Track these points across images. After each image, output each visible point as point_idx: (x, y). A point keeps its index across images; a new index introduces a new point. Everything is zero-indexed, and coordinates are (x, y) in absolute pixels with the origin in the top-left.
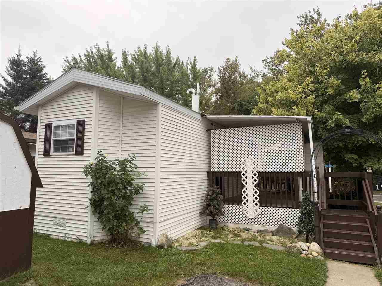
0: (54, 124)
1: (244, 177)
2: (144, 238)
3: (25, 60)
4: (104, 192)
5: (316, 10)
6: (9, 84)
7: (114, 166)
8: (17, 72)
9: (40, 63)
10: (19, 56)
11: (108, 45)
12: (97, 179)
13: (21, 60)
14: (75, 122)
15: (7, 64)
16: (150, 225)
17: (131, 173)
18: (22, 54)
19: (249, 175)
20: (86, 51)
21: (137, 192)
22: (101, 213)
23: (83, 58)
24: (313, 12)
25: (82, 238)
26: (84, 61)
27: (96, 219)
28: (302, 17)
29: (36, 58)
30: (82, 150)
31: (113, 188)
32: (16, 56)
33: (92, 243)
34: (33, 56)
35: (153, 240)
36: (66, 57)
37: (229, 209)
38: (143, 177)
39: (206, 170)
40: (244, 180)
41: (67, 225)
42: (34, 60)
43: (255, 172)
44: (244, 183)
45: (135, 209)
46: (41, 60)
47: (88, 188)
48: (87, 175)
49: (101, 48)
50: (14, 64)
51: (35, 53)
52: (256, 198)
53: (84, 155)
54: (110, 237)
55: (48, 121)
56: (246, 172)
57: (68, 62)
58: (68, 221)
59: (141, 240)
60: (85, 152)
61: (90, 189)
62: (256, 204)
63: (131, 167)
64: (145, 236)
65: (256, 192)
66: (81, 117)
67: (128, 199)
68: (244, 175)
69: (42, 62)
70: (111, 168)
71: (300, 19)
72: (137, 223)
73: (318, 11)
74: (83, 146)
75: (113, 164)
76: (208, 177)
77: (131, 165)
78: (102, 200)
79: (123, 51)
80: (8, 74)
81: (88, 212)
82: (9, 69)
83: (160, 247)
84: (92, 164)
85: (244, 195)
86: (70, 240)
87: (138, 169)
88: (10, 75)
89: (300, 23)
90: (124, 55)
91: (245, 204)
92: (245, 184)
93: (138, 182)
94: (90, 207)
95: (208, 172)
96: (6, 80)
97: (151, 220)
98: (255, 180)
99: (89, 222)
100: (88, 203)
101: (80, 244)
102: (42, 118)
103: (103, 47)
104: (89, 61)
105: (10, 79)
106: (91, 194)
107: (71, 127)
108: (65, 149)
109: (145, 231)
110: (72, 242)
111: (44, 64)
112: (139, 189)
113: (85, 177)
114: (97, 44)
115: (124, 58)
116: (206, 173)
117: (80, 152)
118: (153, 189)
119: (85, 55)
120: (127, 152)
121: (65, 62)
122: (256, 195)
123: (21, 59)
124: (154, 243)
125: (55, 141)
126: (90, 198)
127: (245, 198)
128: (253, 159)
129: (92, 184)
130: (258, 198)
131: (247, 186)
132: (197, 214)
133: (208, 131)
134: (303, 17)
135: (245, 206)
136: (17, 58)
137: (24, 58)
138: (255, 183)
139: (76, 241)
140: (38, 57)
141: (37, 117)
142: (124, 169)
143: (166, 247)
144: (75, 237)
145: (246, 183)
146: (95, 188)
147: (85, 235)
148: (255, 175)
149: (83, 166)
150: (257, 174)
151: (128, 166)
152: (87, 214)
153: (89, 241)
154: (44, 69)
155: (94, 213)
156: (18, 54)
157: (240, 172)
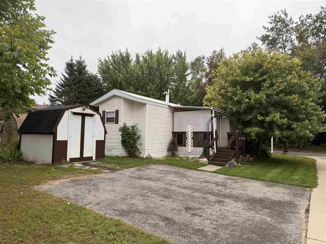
0: (106, 111)
1: (187, 134)
2: (141, 156)
3: (75, 63)
4: (126, 138)
5: (283, 11)
6: (66, 79)
7: (130, 128)
8: (71, 71)
9: (84, 64)
10: (72, 60)
11: (127, 50)
12: (124, 132)
13: (73, 62)
14: (115, 111)
15: (65, 66)
16: (143, 151)
17: (136, 131)
18: (73, 59)
19: (189, 133)
20: (112, 54)
21: (138, 138)
22: (125, 146)
23: (110, 58)
24: (281, 13)
25: (118, 155)
26: (111, 60)
27: (123, 148)
28: (271, 17)
29: (82, 61)
30: (118, 122)
31: (130, 136)
32: (70, 61)
33: (122, 157)
34: (79, 59)
35: (144, 156)
36: (100, 58)
37: (180, 149)
38: (140, 132)
39: (172, 131)
40: (187, 136)
41: (112, 150)
42: (80, 62)
43: (192, 132)
45: (138, 145)
47: (120, 136)
48: (120, 131)
49: (122, 53)
50: (69, 66)
52: (192, 143)
53: (119, 124)
54: (129, 155)
55: (104, 110)
56: (188, 132)
57: (101, 61)
58: (112, 149)
59: (140, 156)
60: (119, 122)
61: (121, 136)
62: (192, 146)
63: (136, 129)
64: (142, 155)
65: (192, 141)
66: (117, 109)
67: (135, 141)
68: (187, 133)
69: (85, 63)
70: (128, 129)
71: (270, 19)
72: (139, 150)
73: (285, 12)
74: (118, 120)
75: (129, 127)
76: (172, 134)
77: (136, 128)
78: (125, 140)
79: (136, 54)
80: (66, 73)
81: (121, 145)
82: (66, 69)
83: (147, 158)
84: (122, 127)
85: (187, 142)
86: (114, 156)
87: (139, 130)
88: (67, 73)
89: (271, 21)
90: (137, 56)
91: (187, 146)
93: (138, 134)
94: (121, 144)
95: (172, 132)
96: (64, 76)
97: (143, 149)
98: (192, 136)
99: (121, 149)
100: (121, 142)
101: (117, 157)
102: (101, 108)
103: (123, 51)
104: (114, 60)
105: (67, 76)
106: (121, 138)
107: (113, 112)
108: (110, 121)
109: (141, 153)
110: (114, 157)
111: (86, 64)
112: (139, 137)
113: (119, 132)
114: (120, 50)
115: (137, 58)
117: (117, 123)
118: (144, 137)
119: (112, 56)
120: (134, 123)
121: (99, 61)
122: (192, 142)
124: (145, 157)
125: (107, 118)
126: (121, 139)
127: (187, 143)
128: (191, 126)
129: (121, 135)
130: (193, 143)
131: (188, 138)
132: (166, 150)
133: (173, 113)
134: (273, 17)
135: (187, 147)
137: (74, 62)
138: (192, 137)
139: (115, 156)
140: (82, 60)
141: (99, 107)
142: (133, 129)
143: (149, 158)
144: (115, 155)
145: (188, 137)
146: (123, 136)
147: (119, 154)
148: (192, 133)
149: (118, 128)
150: (193, 133)
151: (135, 128)
152: (120, 147)
153: (121, 156)
154: (86, 67)
155: (122, 145)
156: (71, 59)
157: (186, 132)
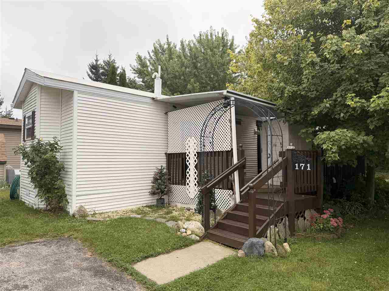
1: (187, 157)
8: (96, 74)
9: (114, 65)
10: (97, 61)
11: (168, 39)
18: (99, 58)
19: (192, 155)
23: (152, 54)
29: (111, 60)
32: (94, 61)
34: (108, 59)
35: (71, 210)
39: (164, 152)
40: (188, 161)
41: (30, 195)
42: (110, 62)
43: (195, 152)
44: (188, 163)
46: (115, 62)
50: (93, 68)
51: (110, 56)
52: (196, 179)
56: (189, 153)
58: (30, 192)
62: (195, 185)
65: (196, 173)
68: (188, 155)
76: (165, 157)
82: (90, 73)
85: (188, 176)
91: (188, 184)
92: (188, 165)
98: (195, 161)
102: (24, 112)
103: (164, 41)
116: (165, 155)
122: (196, 176)
123: (99, 63)
127: (188, 178)
131: (190, 167)
133: (166, 113)
135: (188, 186)
136: (95, 63)
137: (101, 62)
138: (195, 164)
140: (112, 59)
144: (31, 204)
147: (34, 203)
148: (195, 155)
156: (96, 59)
157: (186, 153)
